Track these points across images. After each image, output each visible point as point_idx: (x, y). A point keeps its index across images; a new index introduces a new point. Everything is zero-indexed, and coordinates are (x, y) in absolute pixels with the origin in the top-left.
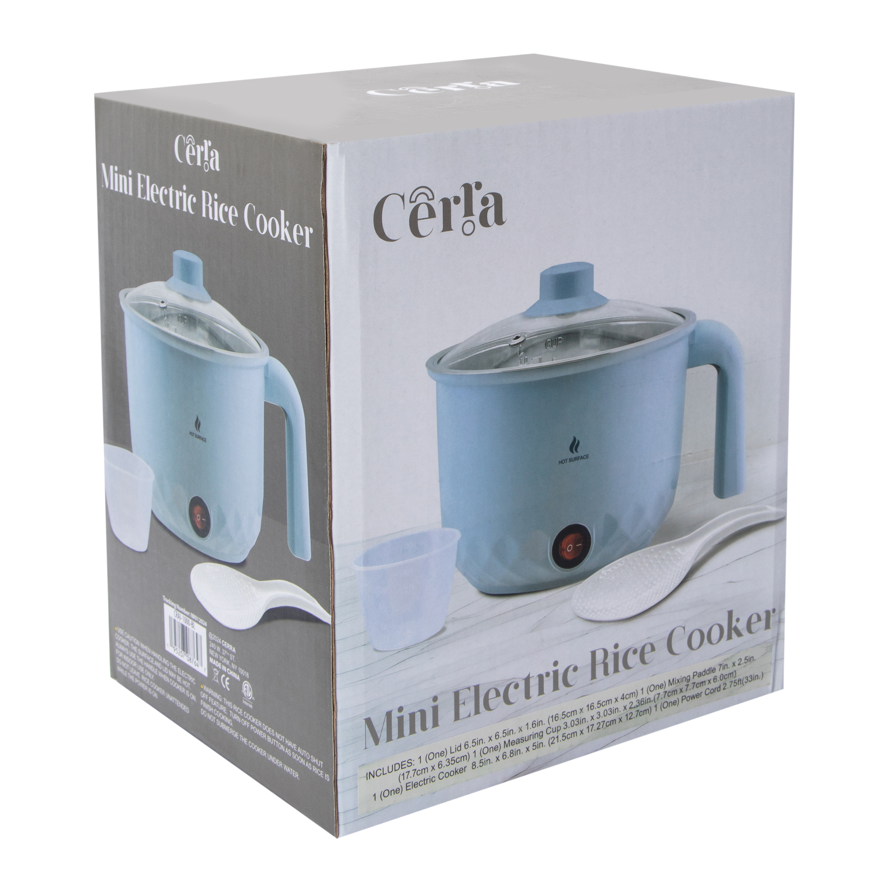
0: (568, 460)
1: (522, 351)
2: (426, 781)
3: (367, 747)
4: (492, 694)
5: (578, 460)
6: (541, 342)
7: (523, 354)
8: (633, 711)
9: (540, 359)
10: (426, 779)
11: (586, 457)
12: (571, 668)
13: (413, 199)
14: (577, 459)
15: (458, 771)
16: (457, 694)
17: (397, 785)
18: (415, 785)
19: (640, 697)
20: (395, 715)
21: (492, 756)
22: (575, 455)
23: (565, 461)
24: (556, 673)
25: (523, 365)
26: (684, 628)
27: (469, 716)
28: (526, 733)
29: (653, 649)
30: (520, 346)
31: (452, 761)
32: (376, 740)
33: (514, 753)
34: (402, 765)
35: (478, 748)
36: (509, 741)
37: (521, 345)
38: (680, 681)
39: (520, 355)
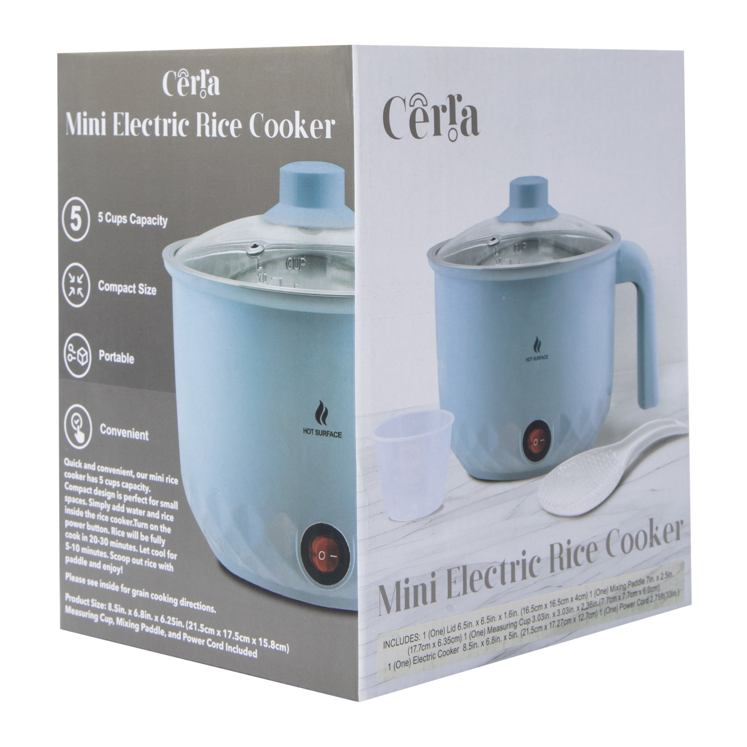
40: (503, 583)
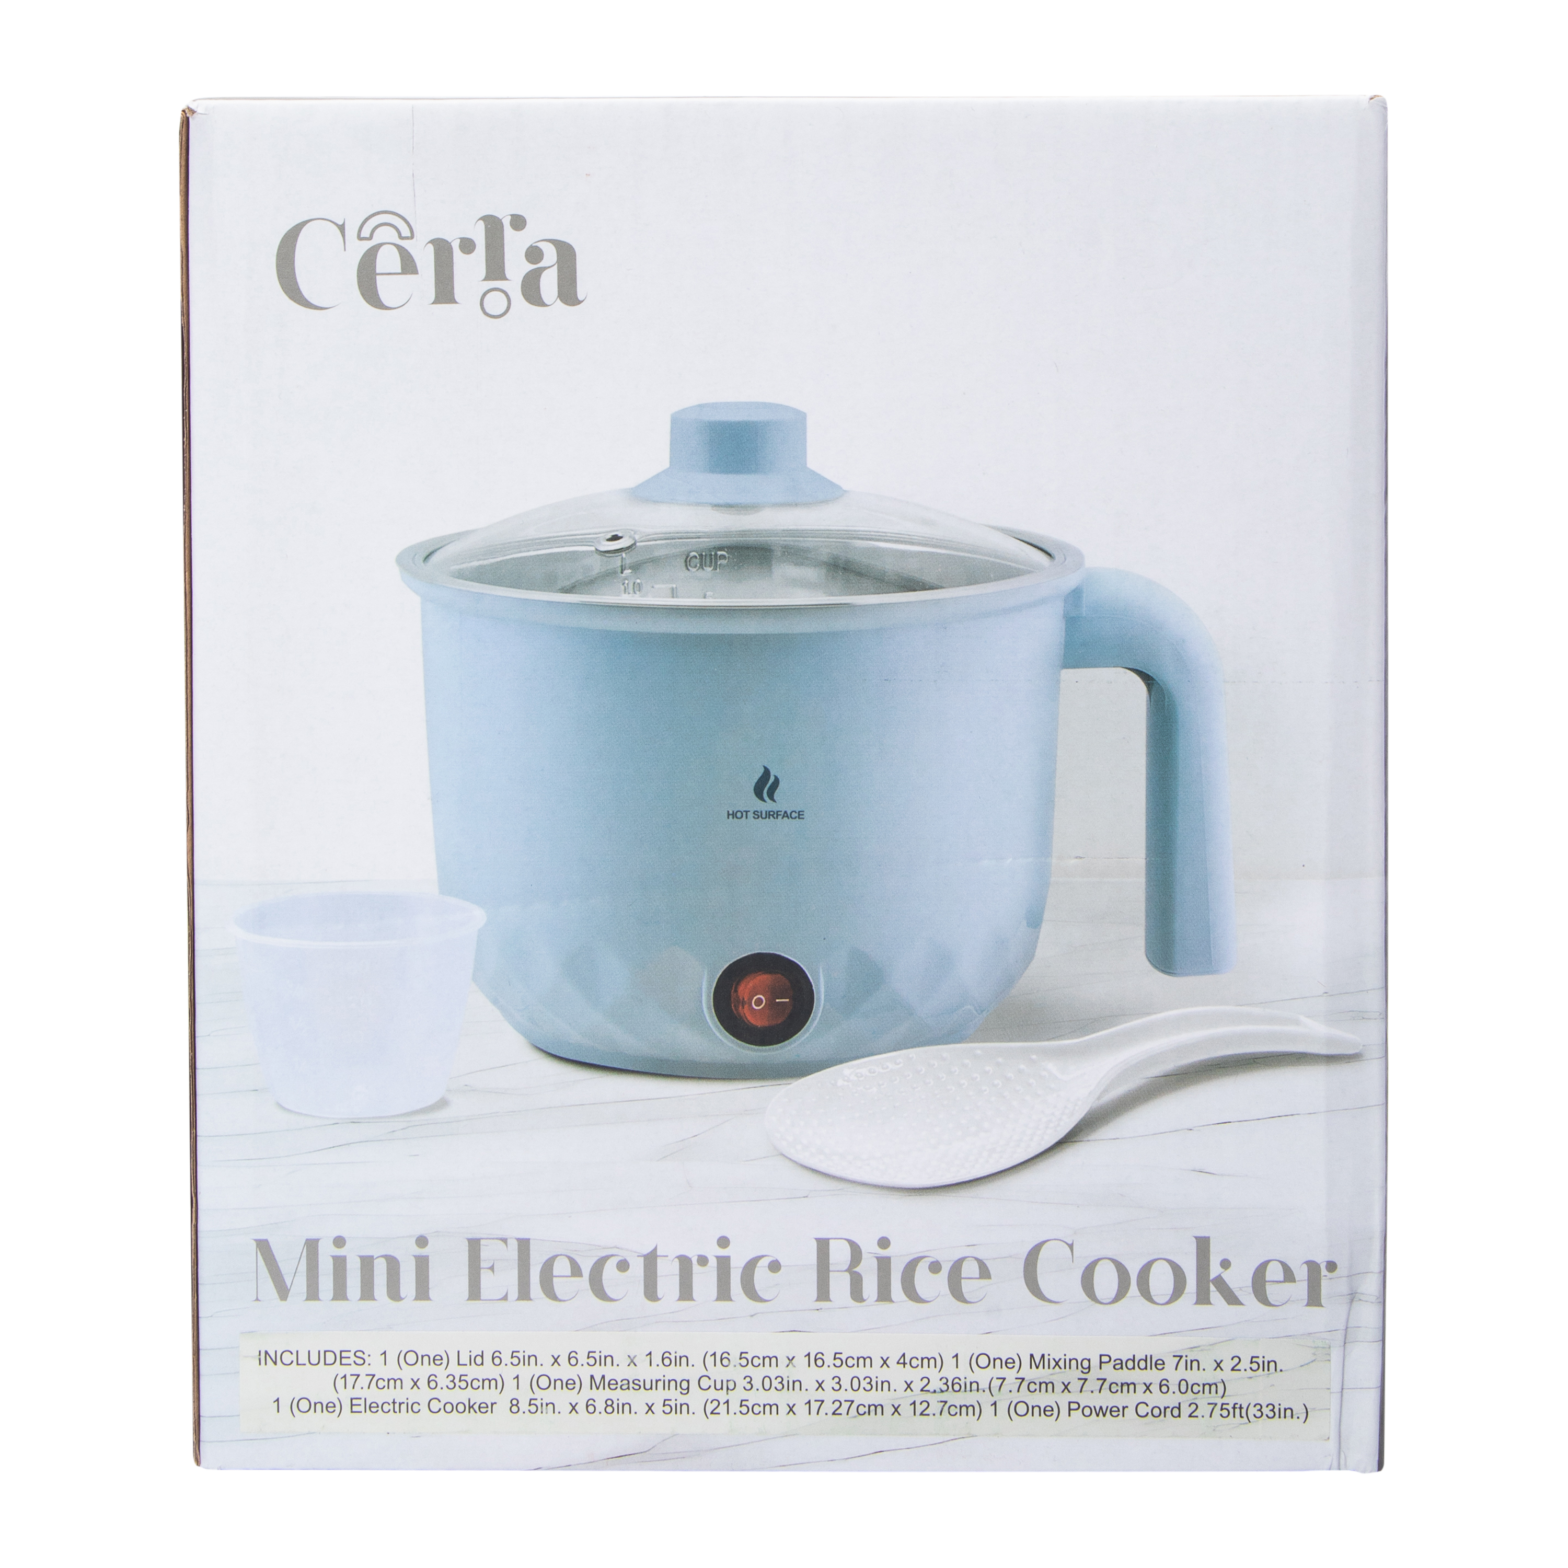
0: (750, 815)
1: (627, 566)
2: (397, 1406)
3: (259, 1298)
4: (561, 1267)
5: (777, 818)
6: (675, 556)
7: (632, 573)
8: (933, 1399)
9: (673, 589)
10: (397, 1401)
11: (797, 815)
12: (764, 1263)
13: (366, 233)
14: (773, 816)
15: (476, 1407)
16: (474, 1245)
17: (328, 1396)
18: (372, 1407)
19: (950, 1372)
20: (326, 1251)
21: (562, 1398)
22: (768, 806)
23: (744, 813)
24: (724, 1264)
25: (630, 595)
26: (1071, 1246)
27: (505, 1298)
28: (645, 1372)
29: (985, 1273)
30: (621, 555)
31: (460, 1381)
32: (283, 1291)
33: (615, 1406)
34: (341, 1358)
35: (526, 1373)
36: (603, 1377)
37: (624, 555)
38: (1061, 1363)
39: (623, 575)
40: (651, 1292)
